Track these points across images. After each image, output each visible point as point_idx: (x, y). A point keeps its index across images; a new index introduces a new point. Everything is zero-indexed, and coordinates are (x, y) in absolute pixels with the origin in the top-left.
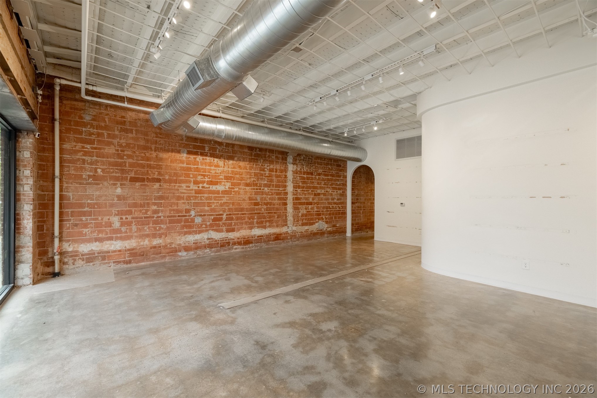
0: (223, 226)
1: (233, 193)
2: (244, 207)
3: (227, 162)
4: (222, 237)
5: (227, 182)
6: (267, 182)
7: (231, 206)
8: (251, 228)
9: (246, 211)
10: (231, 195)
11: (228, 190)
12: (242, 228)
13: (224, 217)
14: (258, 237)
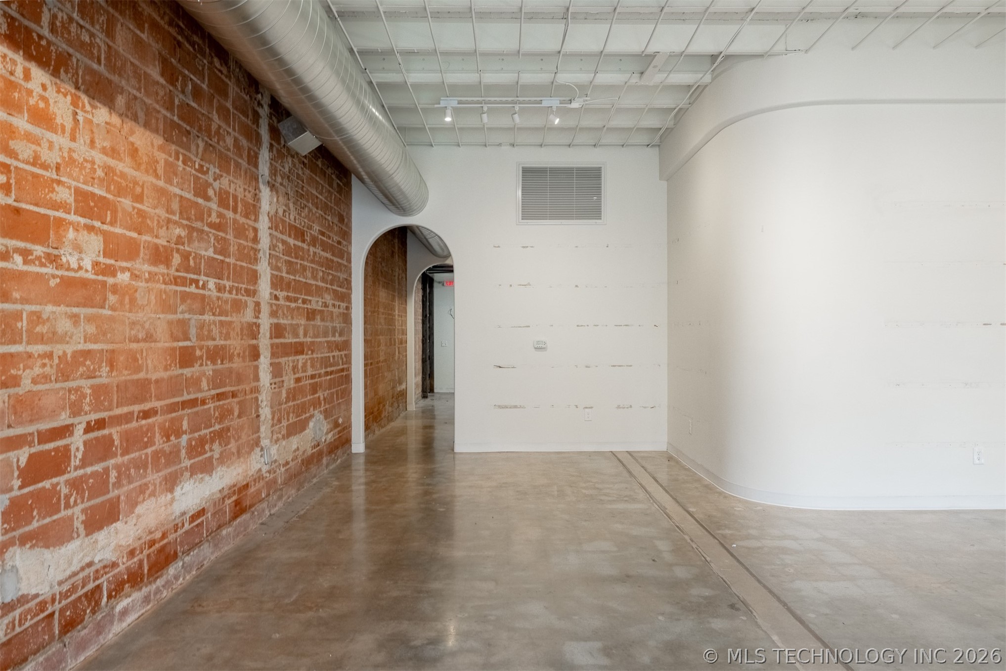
0: (72, 500)
1: (112, 299)
2: (149, 376)
3: (88, 108)
4: (68, 573)
5: (90, 229)
6: (215, 253)
7: (104, 377)
8: (171, 483)
9: (158, 399)
10: (103, 307)
11: (90, 276)
12: (142, 490)
13: (77, 441)
14: (193, 518)
